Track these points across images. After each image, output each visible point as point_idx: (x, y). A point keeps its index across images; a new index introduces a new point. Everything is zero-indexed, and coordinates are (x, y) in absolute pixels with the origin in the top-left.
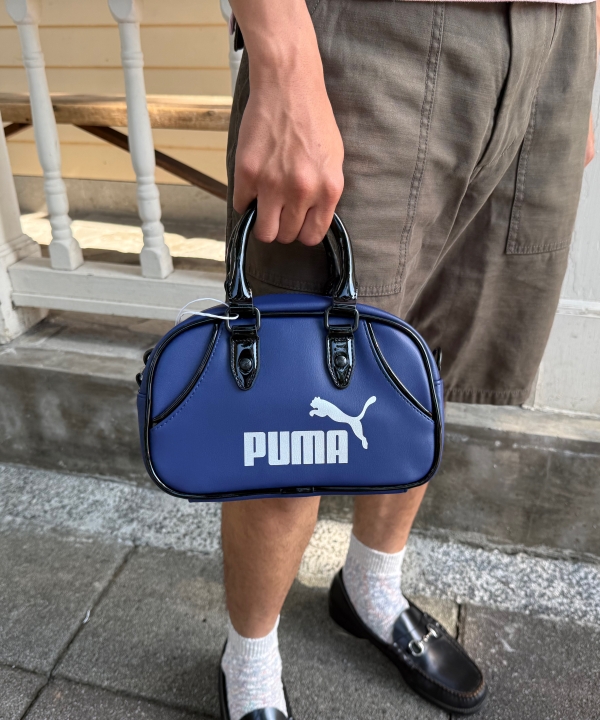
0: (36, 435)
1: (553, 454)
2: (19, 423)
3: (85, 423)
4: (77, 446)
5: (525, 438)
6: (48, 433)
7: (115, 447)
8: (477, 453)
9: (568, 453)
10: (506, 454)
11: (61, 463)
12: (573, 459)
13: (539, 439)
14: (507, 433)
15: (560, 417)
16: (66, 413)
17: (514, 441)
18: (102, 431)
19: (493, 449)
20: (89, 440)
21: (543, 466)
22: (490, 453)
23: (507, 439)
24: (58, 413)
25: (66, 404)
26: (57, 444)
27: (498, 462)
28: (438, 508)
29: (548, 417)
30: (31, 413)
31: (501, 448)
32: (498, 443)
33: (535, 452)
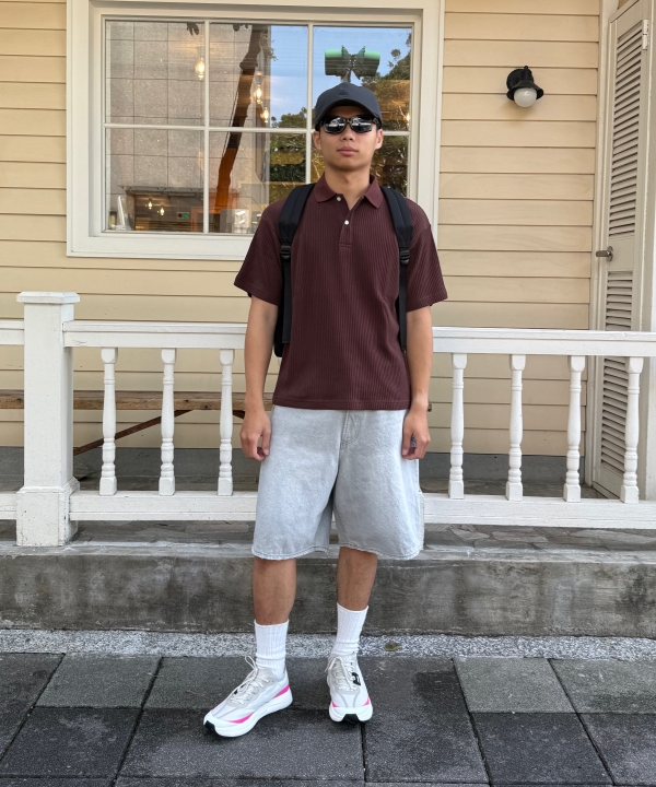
0: (83, 604)
1: (393, 569)
2: (71, 598)
3: (120, 589)
4: (111, 607)
6: (91, 601)
7: (138, 605)
9: (399, 568)
12: (402, 571)
16: (108, 584)
18: (131, 594)
20: (121, 602)
21: (388, 577)
24: (102, 586)
25: (110, 578)
26: (97, 608)
30: (83, 587)
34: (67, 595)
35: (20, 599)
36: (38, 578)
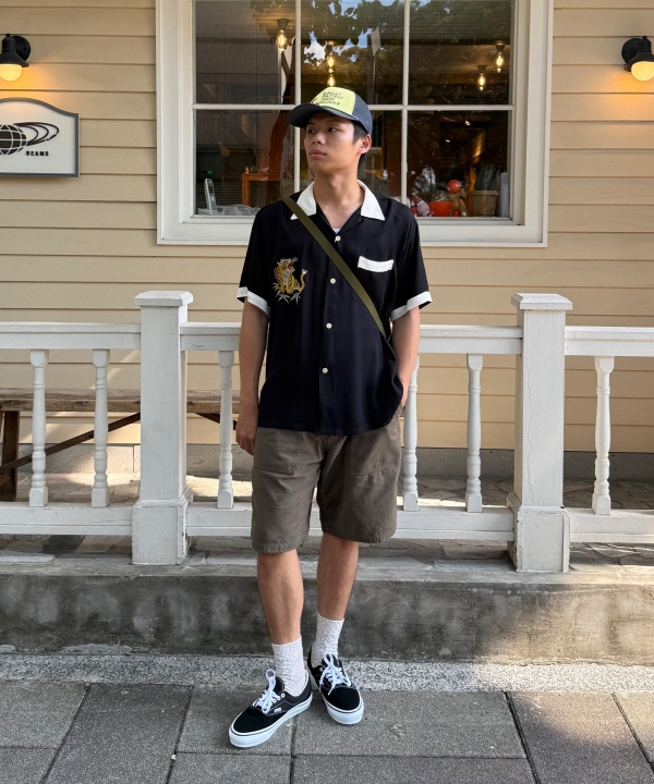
0: (205, 628)
1: (539, 595)
2: (193, 620)
3: (245, 613)
4: (236, 633)
5: (523, 587)
6: (215, 625)
8: (499, 600)
9: (546, 592)
10: (514, 598)
11: (221, 648)
13: (530, 586)
14: (513, 584)
15: (537, 574)
16: (231, 607)
17: (517, 589)
18: (256, 618)
19: (507, 596)
20: (246, 627)
22: (505, 599)
23: (514, 589)
24: (225, 608)
25: (233, 600)
26: (221, 634)
27: (510, 604)
28: (479, 642)
29: (531, 575)
30: (205, 610)
31: (511, 595)
32: (509, 592)
33: (529, 594)
34: (188, 619)
35: (139, 622)
36: (158, 601)
